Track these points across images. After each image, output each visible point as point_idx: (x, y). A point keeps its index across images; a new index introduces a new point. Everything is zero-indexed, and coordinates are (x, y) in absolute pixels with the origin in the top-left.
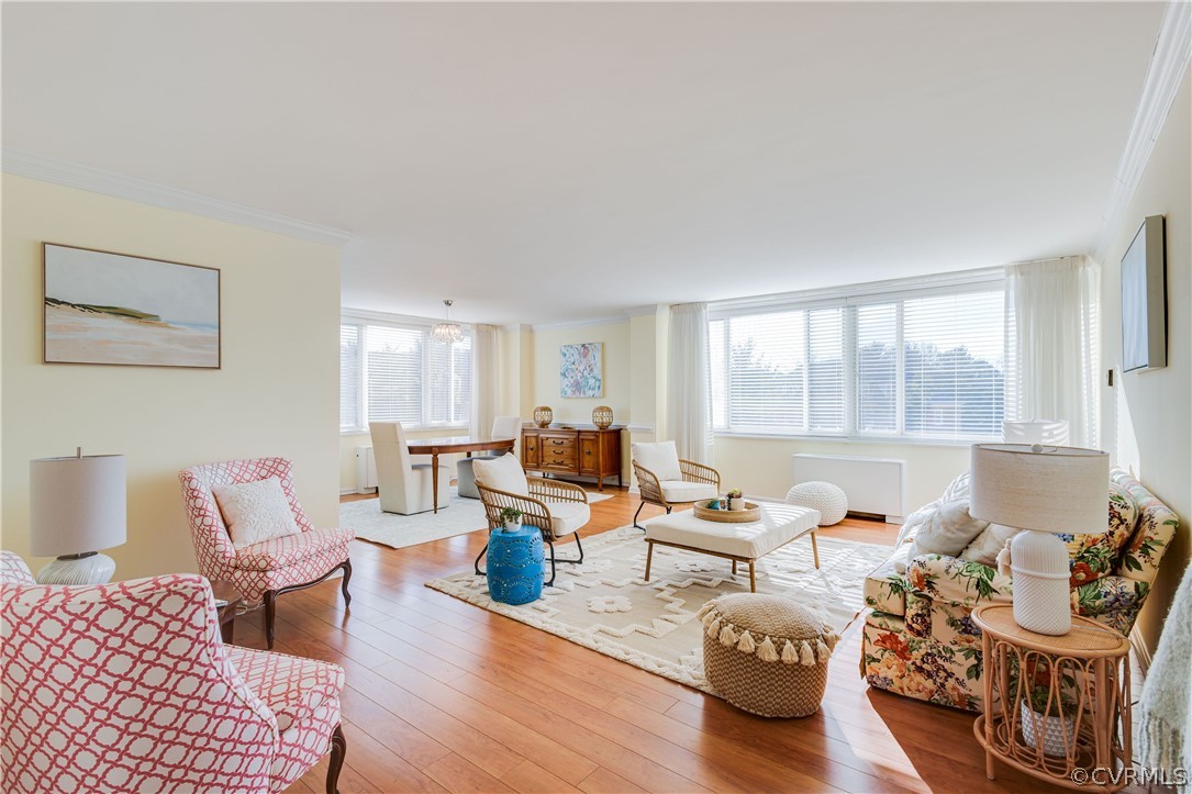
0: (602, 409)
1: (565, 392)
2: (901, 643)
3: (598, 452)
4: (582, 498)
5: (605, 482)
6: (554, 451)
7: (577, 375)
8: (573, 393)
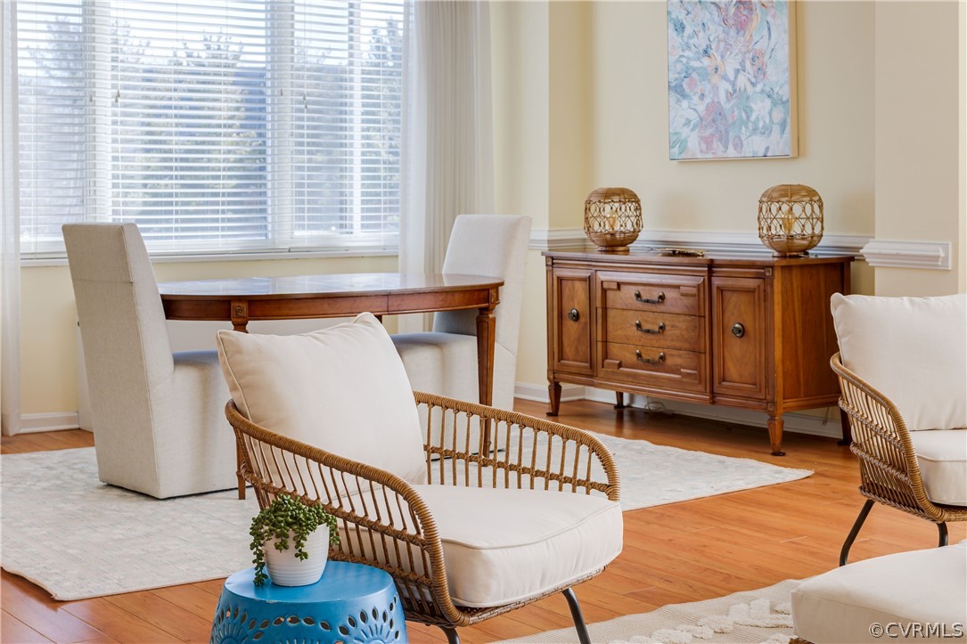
0: (789, 193)
1: (676, 141)
3: (768, 331)
4: (600, 476)
5: (796, 425)
6: (639, 326)
7: (715, 88)
8: (704, 146)
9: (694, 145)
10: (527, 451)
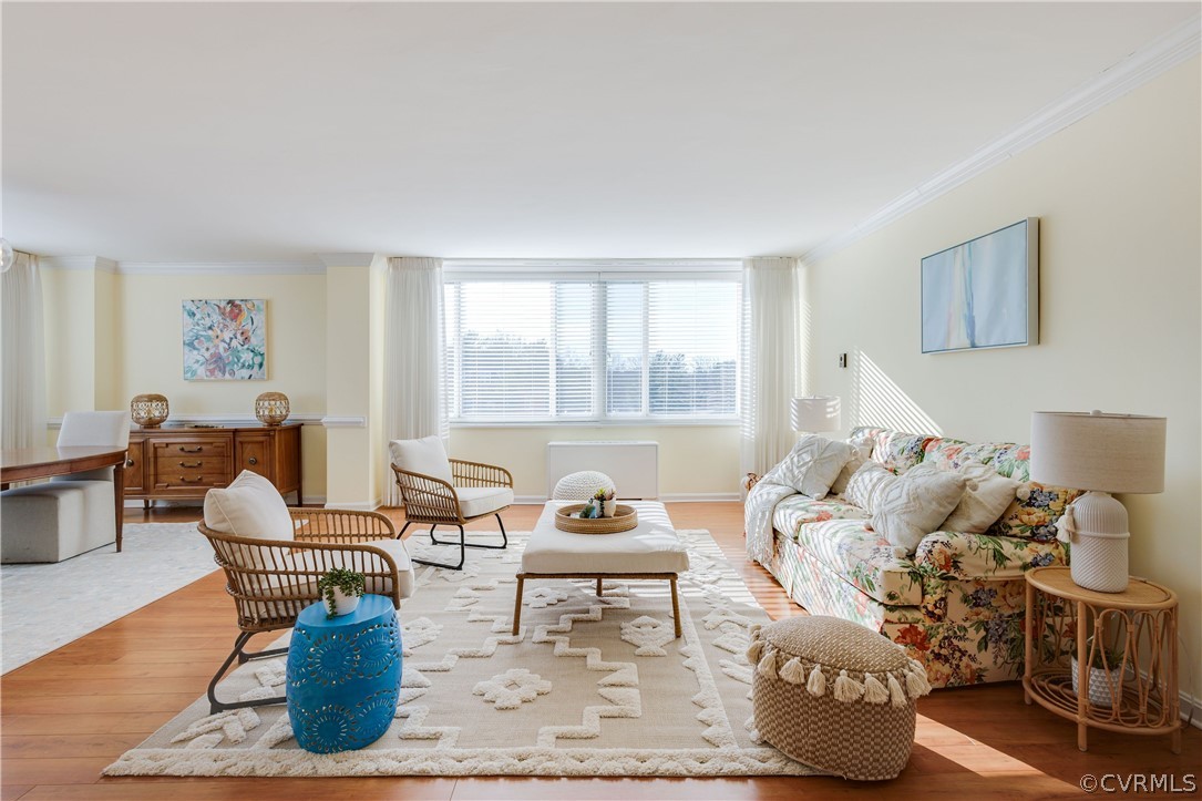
0: (271, 396)
2: (920, 633)
4: (386, 531)
6: (182, 465)
7: (217, 347)
8: (208, 373)
9: (201, 371)
10: (338, 523)
